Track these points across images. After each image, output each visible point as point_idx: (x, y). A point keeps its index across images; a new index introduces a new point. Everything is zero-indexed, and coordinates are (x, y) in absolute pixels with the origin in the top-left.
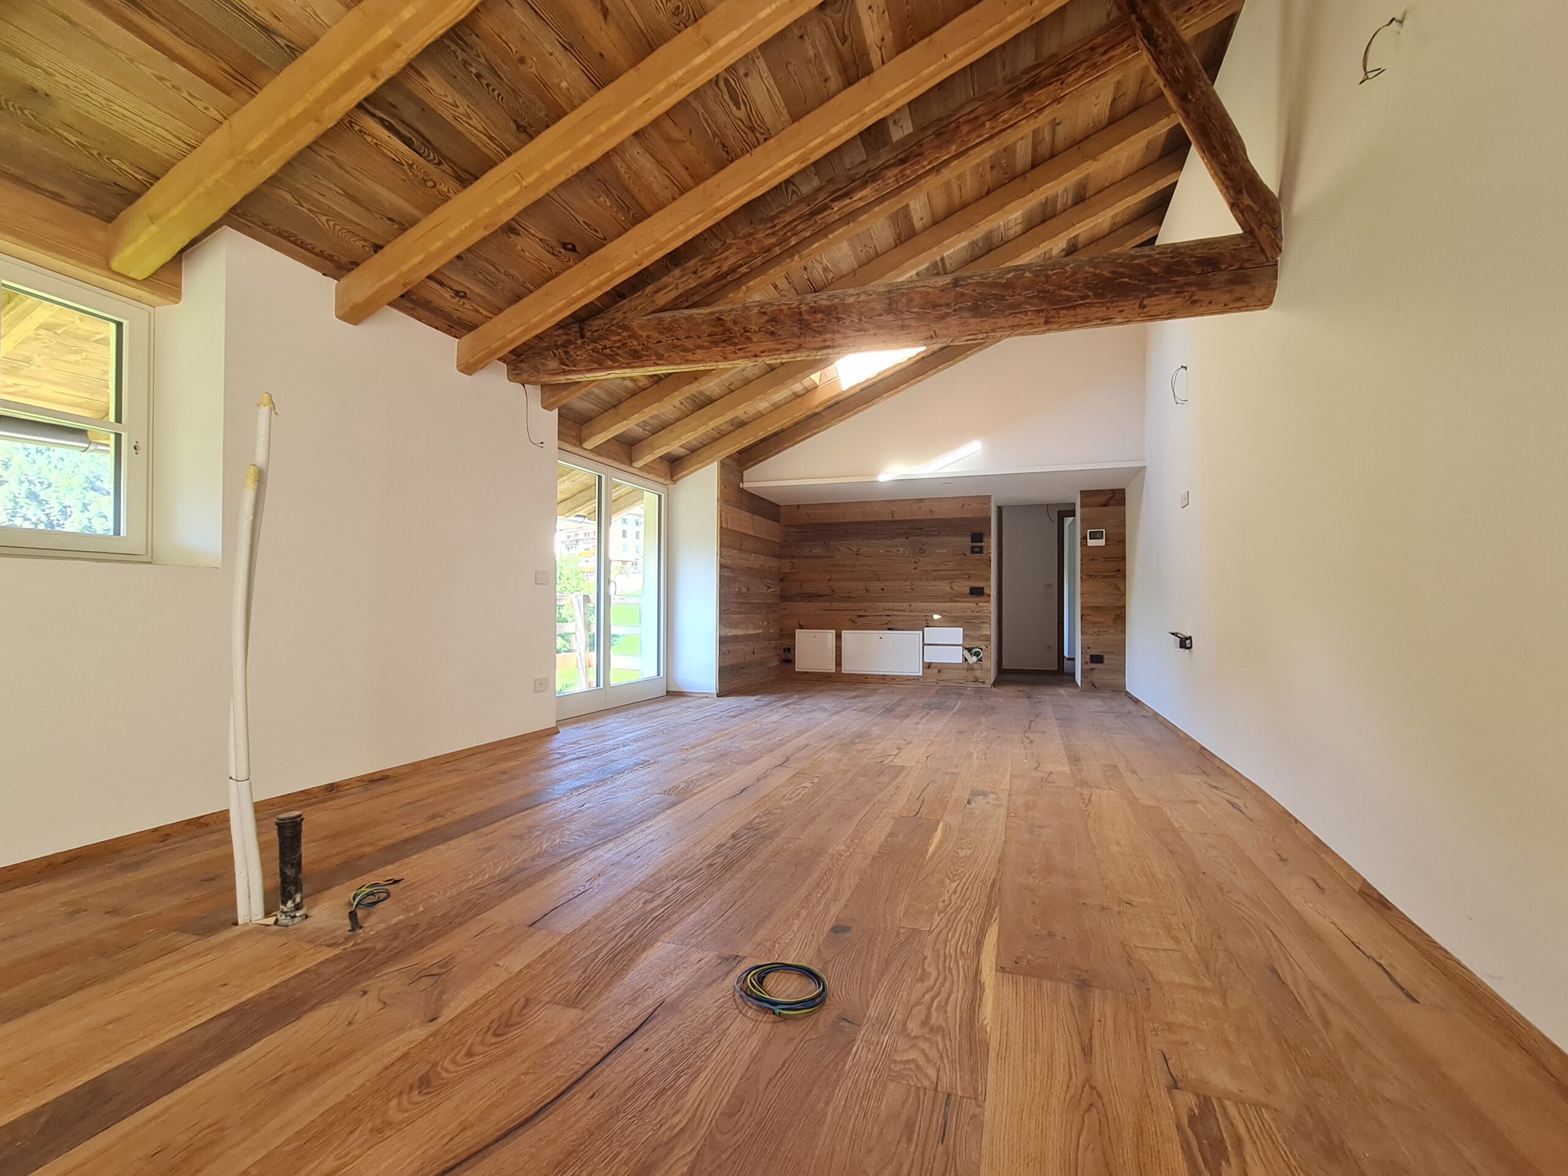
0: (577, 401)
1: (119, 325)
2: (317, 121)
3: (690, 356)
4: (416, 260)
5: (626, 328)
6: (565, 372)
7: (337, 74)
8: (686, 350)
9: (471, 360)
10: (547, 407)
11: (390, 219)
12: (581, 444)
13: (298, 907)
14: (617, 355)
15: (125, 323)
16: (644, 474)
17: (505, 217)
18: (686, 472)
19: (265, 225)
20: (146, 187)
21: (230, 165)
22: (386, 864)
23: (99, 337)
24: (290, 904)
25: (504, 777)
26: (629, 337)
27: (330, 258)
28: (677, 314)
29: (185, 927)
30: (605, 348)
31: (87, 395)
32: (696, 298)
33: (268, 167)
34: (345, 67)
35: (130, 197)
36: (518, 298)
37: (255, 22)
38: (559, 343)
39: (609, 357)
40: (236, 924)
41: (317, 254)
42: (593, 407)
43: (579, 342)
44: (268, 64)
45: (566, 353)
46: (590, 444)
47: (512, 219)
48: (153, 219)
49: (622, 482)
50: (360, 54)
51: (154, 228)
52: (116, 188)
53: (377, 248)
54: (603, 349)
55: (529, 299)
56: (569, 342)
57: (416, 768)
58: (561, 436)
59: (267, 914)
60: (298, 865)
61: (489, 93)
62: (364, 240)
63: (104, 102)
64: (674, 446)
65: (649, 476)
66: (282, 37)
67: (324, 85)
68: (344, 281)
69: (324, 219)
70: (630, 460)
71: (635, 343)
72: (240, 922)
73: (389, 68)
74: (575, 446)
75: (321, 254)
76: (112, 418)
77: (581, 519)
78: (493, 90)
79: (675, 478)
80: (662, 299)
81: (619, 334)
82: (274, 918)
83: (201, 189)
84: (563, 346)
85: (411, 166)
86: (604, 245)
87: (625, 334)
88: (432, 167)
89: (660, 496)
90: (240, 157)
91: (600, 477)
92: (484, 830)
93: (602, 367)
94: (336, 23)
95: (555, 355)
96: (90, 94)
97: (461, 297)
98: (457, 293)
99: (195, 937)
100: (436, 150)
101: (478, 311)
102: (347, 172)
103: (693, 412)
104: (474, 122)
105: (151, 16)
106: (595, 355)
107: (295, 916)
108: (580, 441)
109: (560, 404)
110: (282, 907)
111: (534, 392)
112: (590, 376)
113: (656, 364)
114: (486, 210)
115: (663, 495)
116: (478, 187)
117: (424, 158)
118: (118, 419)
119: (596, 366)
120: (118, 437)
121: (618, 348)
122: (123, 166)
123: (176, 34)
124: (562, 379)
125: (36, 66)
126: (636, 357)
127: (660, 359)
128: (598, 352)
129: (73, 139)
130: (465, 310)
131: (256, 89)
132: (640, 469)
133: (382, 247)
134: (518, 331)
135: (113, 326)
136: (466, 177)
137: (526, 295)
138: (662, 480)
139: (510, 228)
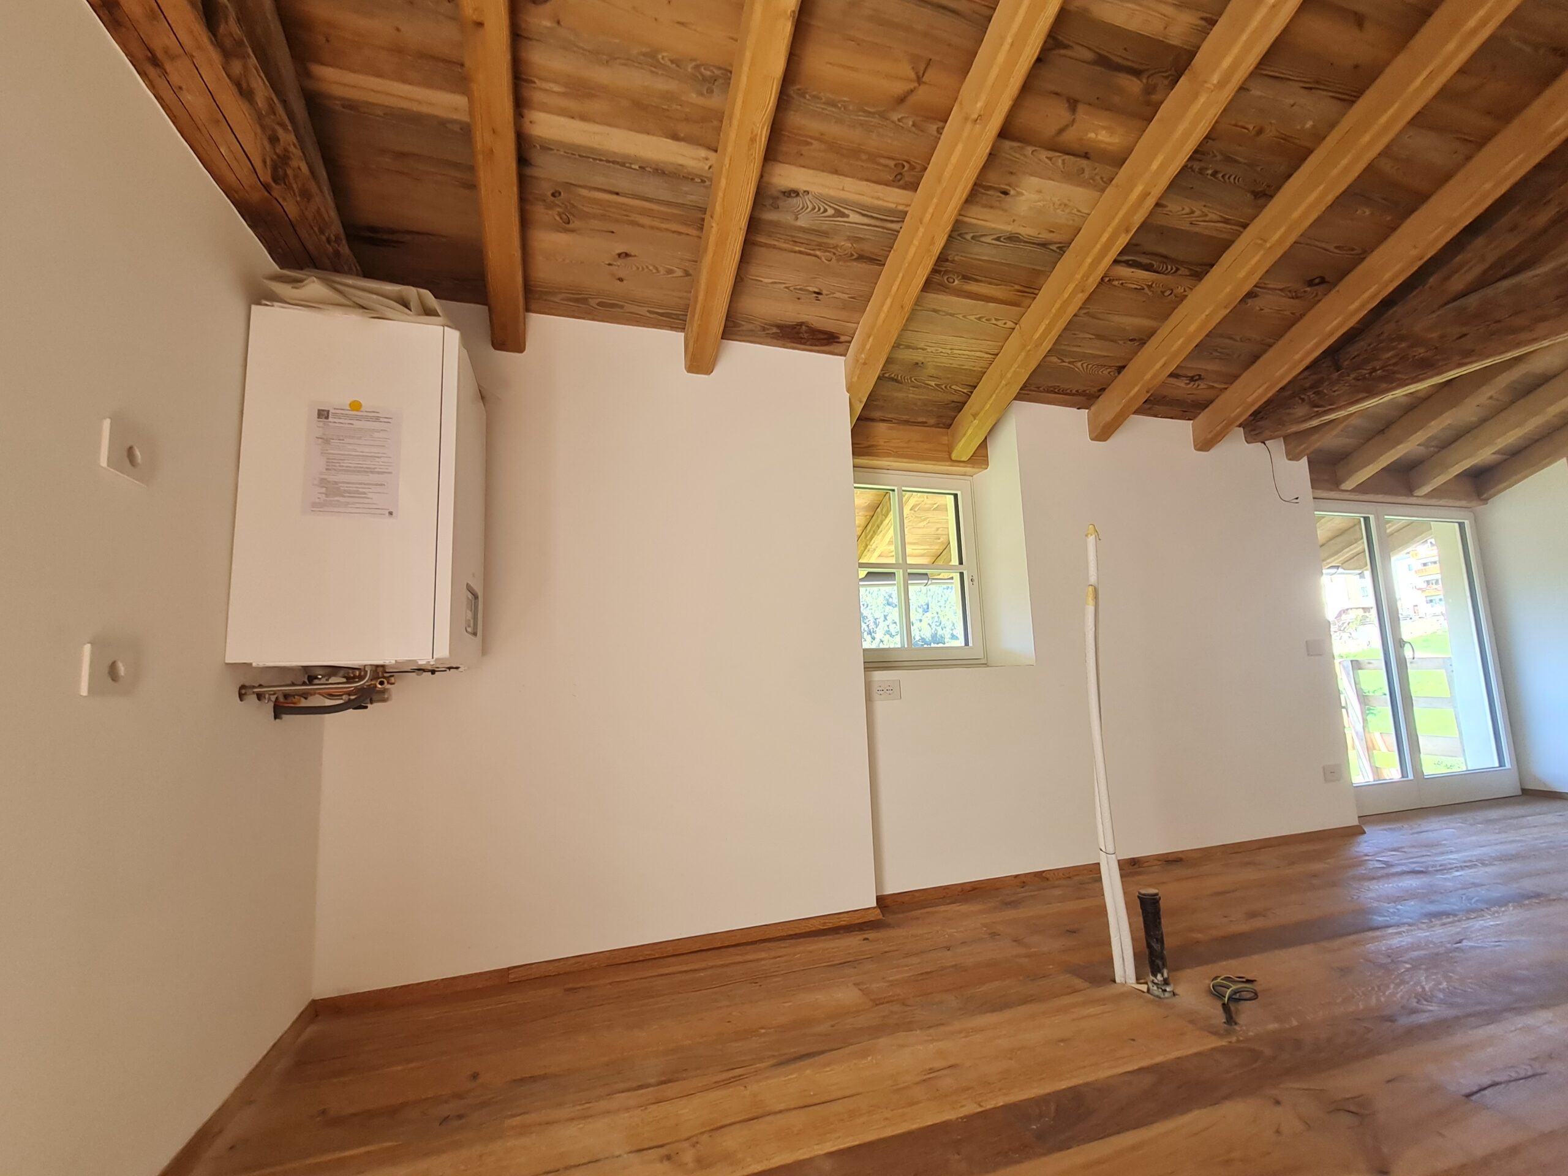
0: (1330, 441)
1: (956, 496)
2: (1083, 291)
3: (1523, 336)
4: (1158, 366)
5: (1401, 338)
6: (1318, 415)
7: (1098, 246)
8: (1515, 331)
9: (1209, 436)
10: (1292, 456)
11: (1131, 340)
12: (1338, 486)
13: (1166, 982)
14: (1394, 373)
15: (959, 493)
16: (1433, 502)
18: (1505, 484)
19: (1038, 388)
20: (969, 396)
21: (1023, 354)
24: (1159, 977)
26: (1410, 347)
27: (1083, 394)
28: (1489, 292)
30: (1374, 370)
31: (927, 547)
32: (1519, 260)
33: (1047, 345)
34: (1104, 239)
35: (960, 406)
36: (1255, 358)
37: (1038, 244)
38: (1307, 385)
39: (1382, 379)
40: (1114, 981)
41: (1073, 395)
42: (1348, 441)
43: (1335, 375)
44: (1043, 269)
45: (1317, 393)
46: (1349, 484)
48: (975, 416)
49: (1396, 519)
50: (1117, 220)
51: (976, 422)
52: (953, 405)
53: (1120, 369)
54: (1370, 373)
55: (1270, 354)
56: (1321, 381)
58: (1315, 483)
59: (1138, 980)
60: (1161, 941)
62: (1110, 367)
63: (949, 352)
64: (1484, 455)
65: (1442, 502)
66: (1055, 243)
67: (1089, 260)
68: (1093, 408)
69: (1079, 364)
70: (1409, 489)
71: (1421, 350)
72: (1118, 980)
73: (1138, 219)
74: (1331, 490)
75: (1078, 393)
76: (955, 561)
77: (1334, 570)
78: (1229, 178)
79: (1485, 496)
80: (1458, 283)
81: (1393, 348)
82: (1146, 986)
83: (1004, 382)
84: (1311, 387)
85: (1150, 287)
87: (1403, 345)
88: (1170, 277)
89: (1461, 526)
90: (1029, 347)
91: (1366, 519)
93: (1371, 393)
94: (1093, 208)
95: (1303, 400)
96: (944, 351)
97: (1196, 380)
98: (1192, 379)
100: (1174, 261)
101: (1213, 387)
102: (1099, 319)
103: (1513, 402)
104: (1212, 216)
105: (976, 281)
106: (1360, 383)
107: (1165, 991)
108: (1335, 483)
109: (1308, 452)
110: (1152, 978)
111: (1277, 447)
112: (1353, 409)
113: (1460, 365)
114: (1228, 290)
115: (1467, 522)
117: (1163, 273)
118: (961, 563)
119: (1365, 395)
120: (962, 574)
121: (1395, 364)
122: (958, 388)
123: (990, 283)
124: (1315, 423)
125: (918, 349)
126: (1425, 367)
127: (1467, 355)
128: (1365, 378)
129: (933, 383)
130: (1200, 390)
131: (1036, 292)
132: (1426, 496)
133: (1124, 367)
134: (1260, 391)
135: (952, 497)
136: (1200, 271)
137: (1265, 351)
138: (1464, 503)
139: (1251, 295)
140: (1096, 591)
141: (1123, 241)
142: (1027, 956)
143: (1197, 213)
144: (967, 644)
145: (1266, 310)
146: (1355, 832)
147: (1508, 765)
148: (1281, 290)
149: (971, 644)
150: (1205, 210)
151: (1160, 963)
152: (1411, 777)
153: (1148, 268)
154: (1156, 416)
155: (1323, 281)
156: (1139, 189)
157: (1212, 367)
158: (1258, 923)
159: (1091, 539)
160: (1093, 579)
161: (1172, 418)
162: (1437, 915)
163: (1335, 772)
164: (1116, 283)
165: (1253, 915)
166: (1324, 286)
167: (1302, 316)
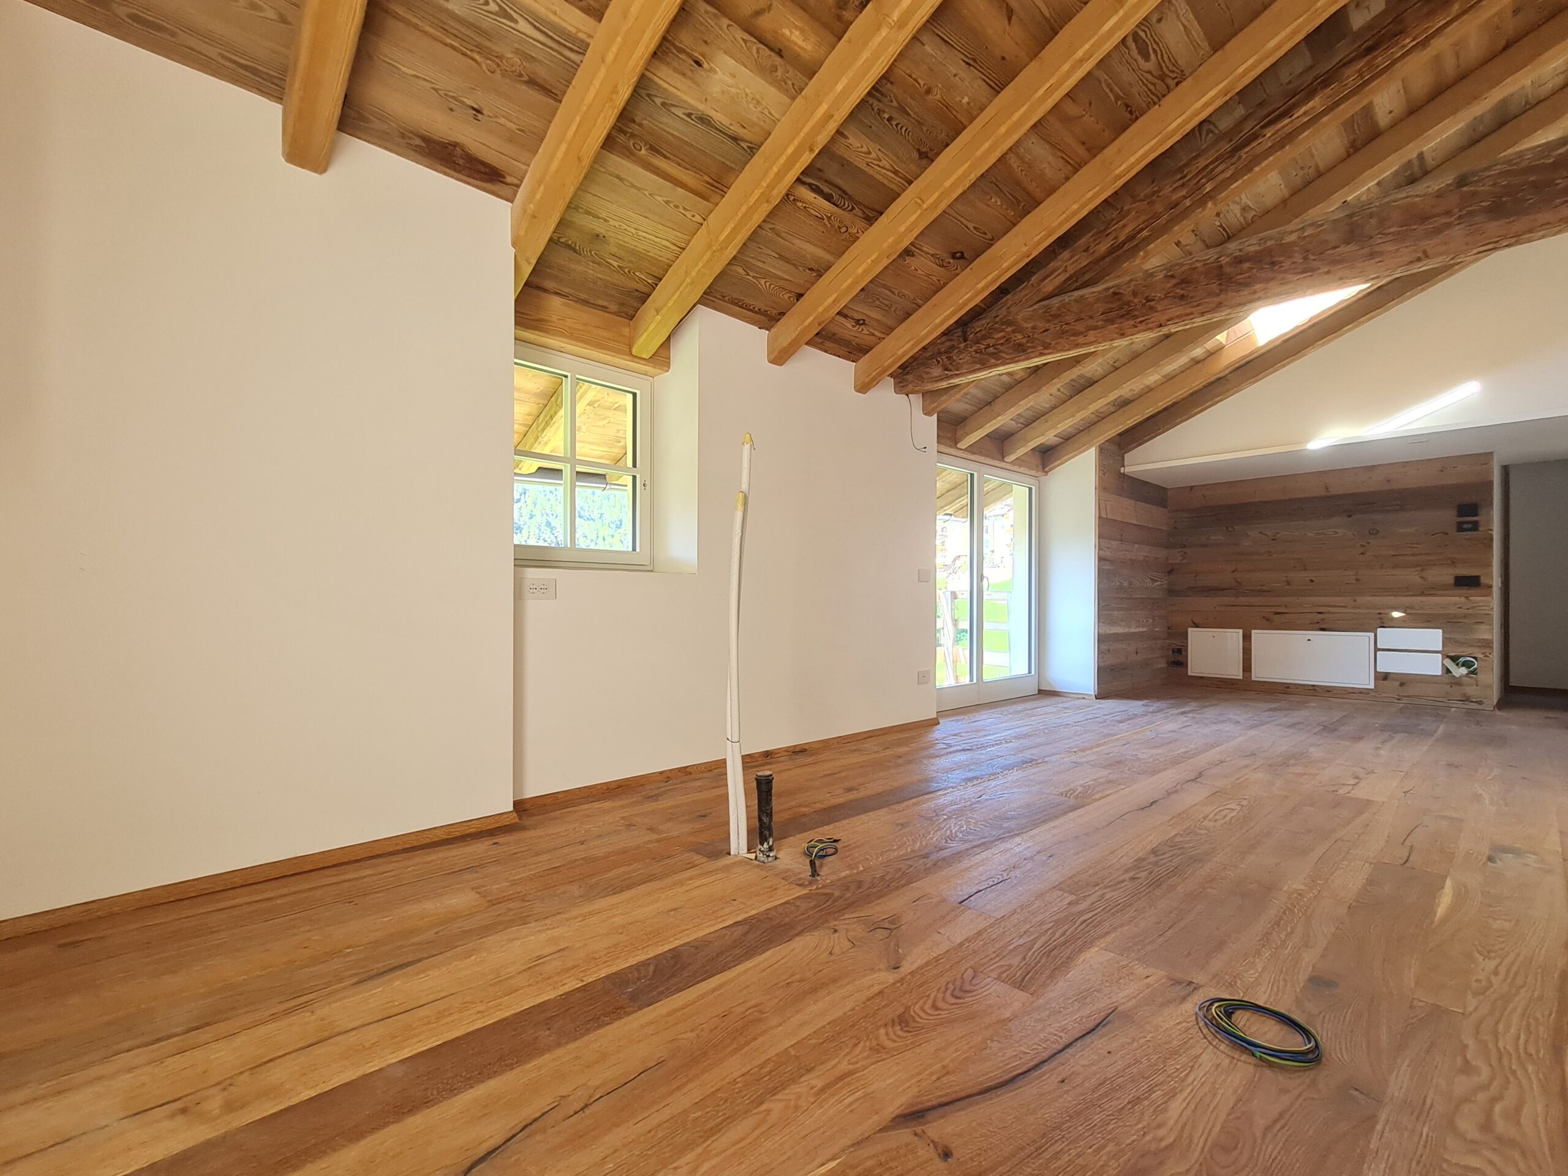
0: (955, 404)
1: (635, 395)
2: (768, 201)
3: (1081, 340)
4: (831, 300)
5: (1009, 323)
6: (948, 377)
7: (784, 157)
8: (1076, 334)
9: (867, 380)
10: (928, 413)
11: (810, 269)
12: (956, 444)
13: (771, 849)
14: (1001, 352)
15: (638, 393)
16: (1016, 468)
17: (906, 243)
18: (1059, 462)
19: (723, 297)
20: (653, 287)
21: (709, 254)
22: (823, 824)
23: (616, 405)
24: (766, 845)
25: (900, 761)
26: (1013, 332)
27: (764, 314)
28: (1066, 298)
29: (697, 849)
30: (988, 346)
31: (608, 450)
32: (1087, 277)
33: (732, 251)
34: (790, 150)
35: (644, 297)
36: (909, 315)
37: (730, 137)
38: (943, 350)
39: (992, 355)
40: (729, 854)
41: (756, 313)
42: (968, 407)
43: (962, 345)
44: (733, 166)
45: (949, 358)
46: (963, 445)
47: (911, 244)
48: (658, 311)
49: (992, 477)
50: (802, 135)
51: (659, 318)
52: (636, 293)
53: (800, 296)
54: (986, 348)
55: (919, 313)
56: (953, 347)
57: (826, 745)
58: (940, 439)
59: (749, 851)
60: (770, 815)
61: (898, 132)
62: (790, 292)
63: (634, 231)
64: (1049, 436)
65: (1022, 470)
66: (746, 141)
67: (775, 169)
68: (773, 330)
69: (763, 281)
70: (1002, 455)
71: (1020, 337)
72: (732, 853)
73: (822, 140)
74: (951, 447)
75: (759, 312)
76: (630, 464)
77: (948, 517)
78: (901, 128)
79: (1047, 469)
80: (1049, 286)
81: (1002, 331)
82: (754, 855)
83: (688, 280)
84: (945, 352)
85: (829, 218)
86: (992, 245)
87: (1009, 329)
88: (846, 214)
89: (1030, 489)
90: (714, 248)
91: (972, 475)
92: (896, 807)
93: (985, 366)
94: (784, 115)
95: (938, 362)
96: (627, 228)
97: (860, 325)
98: (857, 322)
99: (705, 859)
100: (851, 198)
101: (873, 335)
102: (782, 238)
103: (1071, 397)
104: (883, 163)
105: (665, 157)
106: (978, 355)
107: (769, 856)
108: (955, 442)
109: (938, 409)
110: (760, 847)
111: (917, 400)
112: (971, 377)
113: (1042, 354)
114: (891, 240)
115: (1034, 488)
116: (883, 220)
117: (841, 208)
118: (634, 465)
119: (978, 366)
120: (634, 478)
121: (1002, 344)
122: (642, 277)
123: (679, 165)
124: (944, 384)
125: (599, 218)
126: (1021, 350)
127: (1047, 348)
128: (981, 353)
129: (615, 264)
130: (862, 335)
131: (725, 189)
132: (1011, 463)
133: (802, 295)
134: (908, 345)
135: (630, 396)
136: (872, 216)
137: (915, 310)
138: (1033, 473)
139: (907, 252)
140: (746, 498)
141: (806, 159)
142: (657, 841)
143: (873, 155)
144: (634, 549)
145: (920, 272)
146: (934, 723)
147: (1033, 673)
148: (932, 255)
149: (638, 550)
150: (880, 154)
151: (767, 833)
152: (975, 681)
153: (828, 198)
154: (826, 352)
155: (962, 257)
156: (823, 108)
157: (875, 314)
158: (852, 796)
159: (747, 447)
160: (744, 487)
161: (839, 356)
162: (971, 779)
163: (926, 677)
164: (799, 204)
165: (850, 790)
166: (961, 261)
167: (945, 284)
